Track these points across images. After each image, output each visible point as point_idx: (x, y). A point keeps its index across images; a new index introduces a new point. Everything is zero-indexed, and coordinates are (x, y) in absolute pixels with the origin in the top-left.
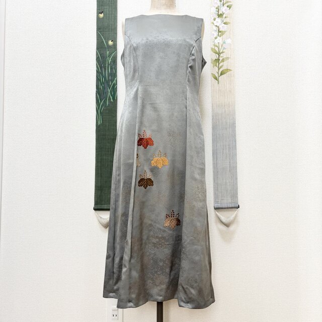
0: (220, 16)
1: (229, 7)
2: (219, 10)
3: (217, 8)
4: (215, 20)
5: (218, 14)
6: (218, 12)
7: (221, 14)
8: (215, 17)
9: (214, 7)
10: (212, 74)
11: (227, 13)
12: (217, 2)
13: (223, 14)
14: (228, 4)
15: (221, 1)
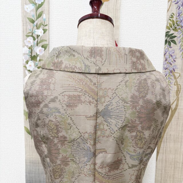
0: (33, 58)
1: (44, 47)
2: (32, 51)
3: (29, 48)
4: (27, 62)
5: (31, 56)
6: (31, 53)
7: (34, 56)
8: (27, 59)
9: (27, 46)
10: (25, 127)
11: (41, 54)
12: (30, 39)
13: (37, 55)
14: (43, 43)
15: (34, 39)
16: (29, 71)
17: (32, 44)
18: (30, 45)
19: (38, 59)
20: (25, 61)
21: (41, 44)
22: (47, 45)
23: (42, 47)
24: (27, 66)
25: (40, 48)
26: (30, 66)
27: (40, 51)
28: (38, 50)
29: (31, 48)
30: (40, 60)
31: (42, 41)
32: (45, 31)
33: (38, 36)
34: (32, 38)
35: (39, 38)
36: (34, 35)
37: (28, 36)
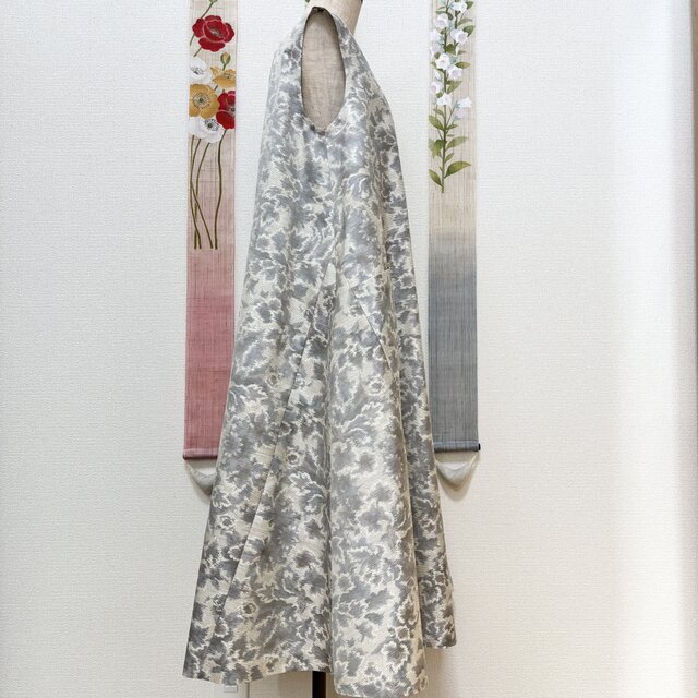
0: (449, 49)
1: (469, 31)
2: (446, 37)
3: (442, 33)
5: (445, 45)
6: (445, 40)
7: (451, 45)
8: (438, 50)
9: (438, 29)
10: (430, 171)
11: (462, 43)
12: (444, 18)
13: (456, 44)
14: (466, 24)
15: (450, 17)
16: (441, 70)
17: (447, 26)
18: (442, 28)
19: (457, 49)
20: (433, 54)
21: (462, 26)
22: (473, 27)
23: (464, 30)
24: (437, 62)
25: (461, 32)
26: (443, 61)
27: (460, 37)
28: (457, 35)
29: (444, 33)
30: (460, 53)
31: (464, 21)
32: (469, 5)
33: (457, 13)
34: (446, 16)
35: (459, 16)
36: (449, 11)
37: (439, 13)
